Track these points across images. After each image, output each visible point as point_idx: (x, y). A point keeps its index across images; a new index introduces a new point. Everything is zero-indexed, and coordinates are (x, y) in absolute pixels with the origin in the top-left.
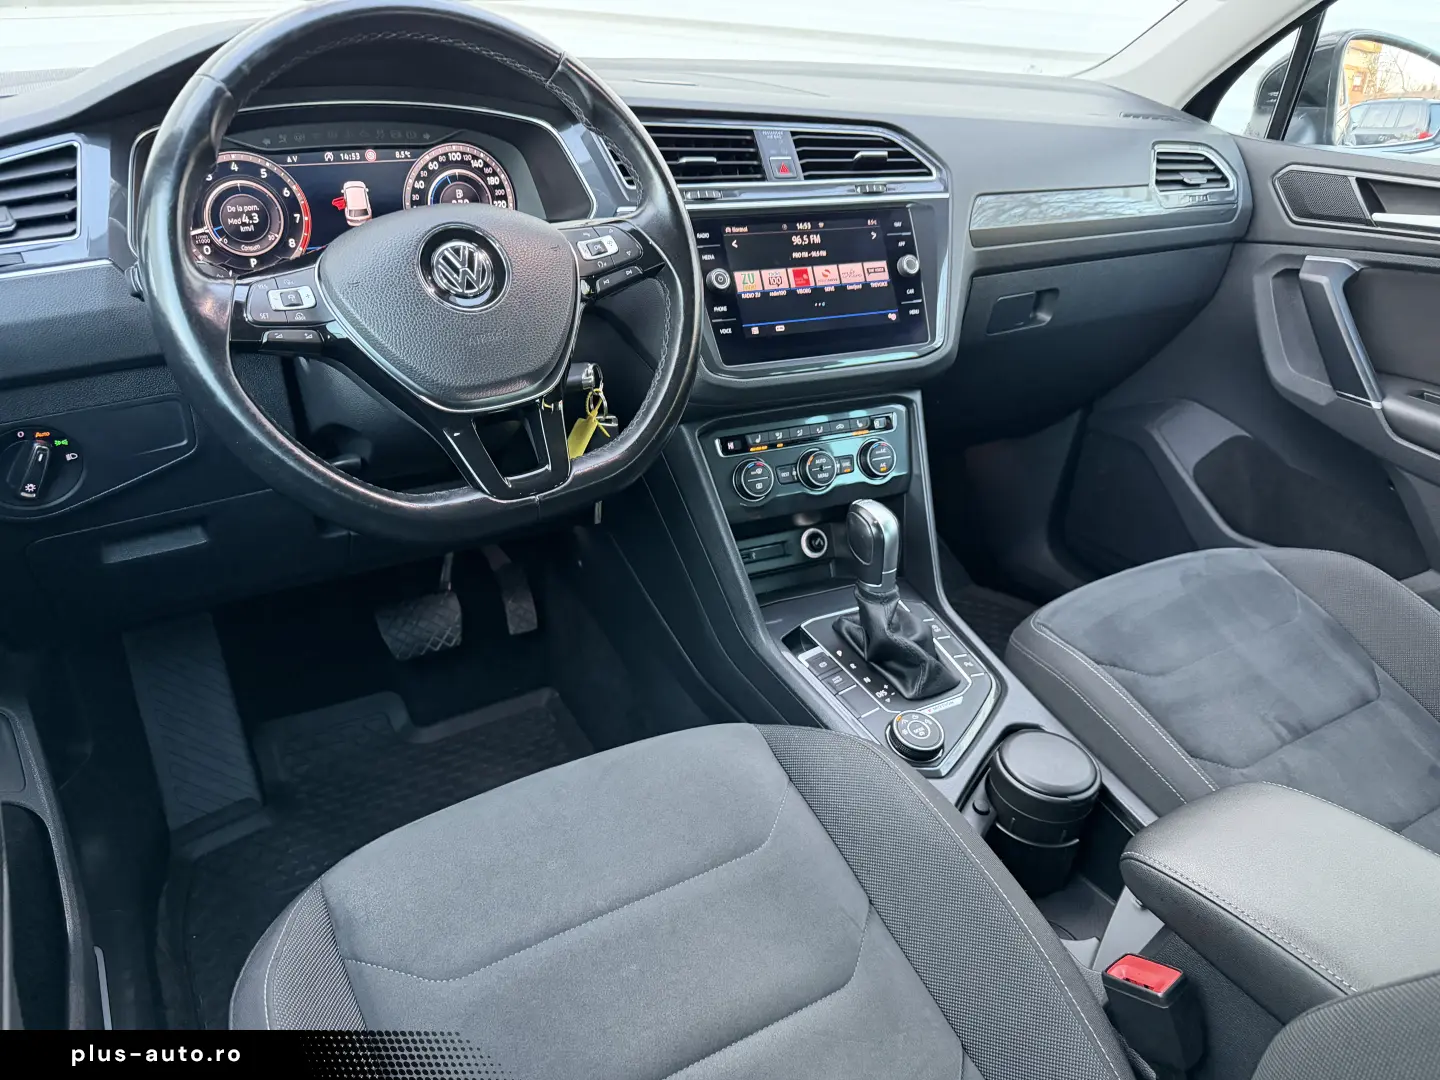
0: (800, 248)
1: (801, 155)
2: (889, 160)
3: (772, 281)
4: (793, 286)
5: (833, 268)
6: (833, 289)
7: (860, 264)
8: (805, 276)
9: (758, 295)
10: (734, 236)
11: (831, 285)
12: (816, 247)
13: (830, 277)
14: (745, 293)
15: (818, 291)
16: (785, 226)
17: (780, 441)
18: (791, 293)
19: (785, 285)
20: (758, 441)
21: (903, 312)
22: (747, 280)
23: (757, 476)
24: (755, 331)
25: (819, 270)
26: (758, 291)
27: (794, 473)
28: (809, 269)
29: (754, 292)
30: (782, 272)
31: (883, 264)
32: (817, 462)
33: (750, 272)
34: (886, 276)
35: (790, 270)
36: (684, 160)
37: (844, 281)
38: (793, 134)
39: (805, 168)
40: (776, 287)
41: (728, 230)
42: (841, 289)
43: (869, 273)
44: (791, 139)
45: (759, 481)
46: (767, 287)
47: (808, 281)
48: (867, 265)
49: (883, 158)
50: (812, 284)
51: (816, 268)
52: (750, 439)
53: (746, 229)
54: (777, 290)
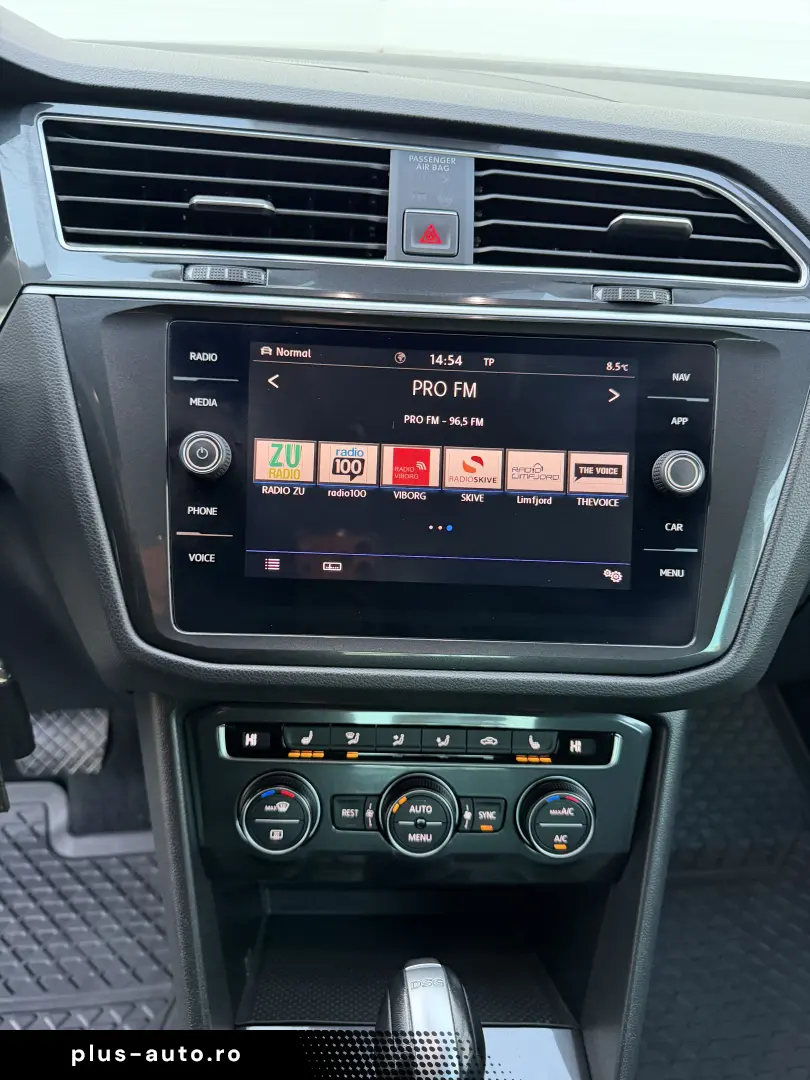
0: (425, 405)
1: (482, 209)
2: (693, 236)
3: (340, 467)
4: (387, 480)
5: (492, 457)
6: (480, 498)
7: (561, 456)
8: (421, 465)
9: (299, 491)
10: (275, 365)
11: (477, 491)
12: (464, 407)
13: (478, 475)
14: (270, 483)
15: (445, 501)
16: (402, 356)
17: (354, 748)
18: (378, 493)
19: (369, 477)
20: (306, 741)
21: (642, 570)
22: (282, 458)
23: (276, 815)
24: (273, 564)
25: (457, 456)
26: (300, 484)
27: (370, 814)
28: (435, 453)
29: (292, 485)
30: (369, 451)
31: (622, 459)
32: (413, 809)
33: (293, 444)
34: (620, 486)
35: (389, 451)
36: (197, 199)
37: (512, 485)
38: (480, 164)
39: (482, 236)
40: (346, 479)
41: (266, 350)
42: (501, 501)
43: (579, 475)
44: (470, 174)
45: (277, 827)
46: (326, 476)
47: (425, 475)
48: (577, 457)
49: (679, 231)
50: (434, 481)
51: (450, 452)
52: (288, 739)
53: (306, 354)
54: (347, 487)
